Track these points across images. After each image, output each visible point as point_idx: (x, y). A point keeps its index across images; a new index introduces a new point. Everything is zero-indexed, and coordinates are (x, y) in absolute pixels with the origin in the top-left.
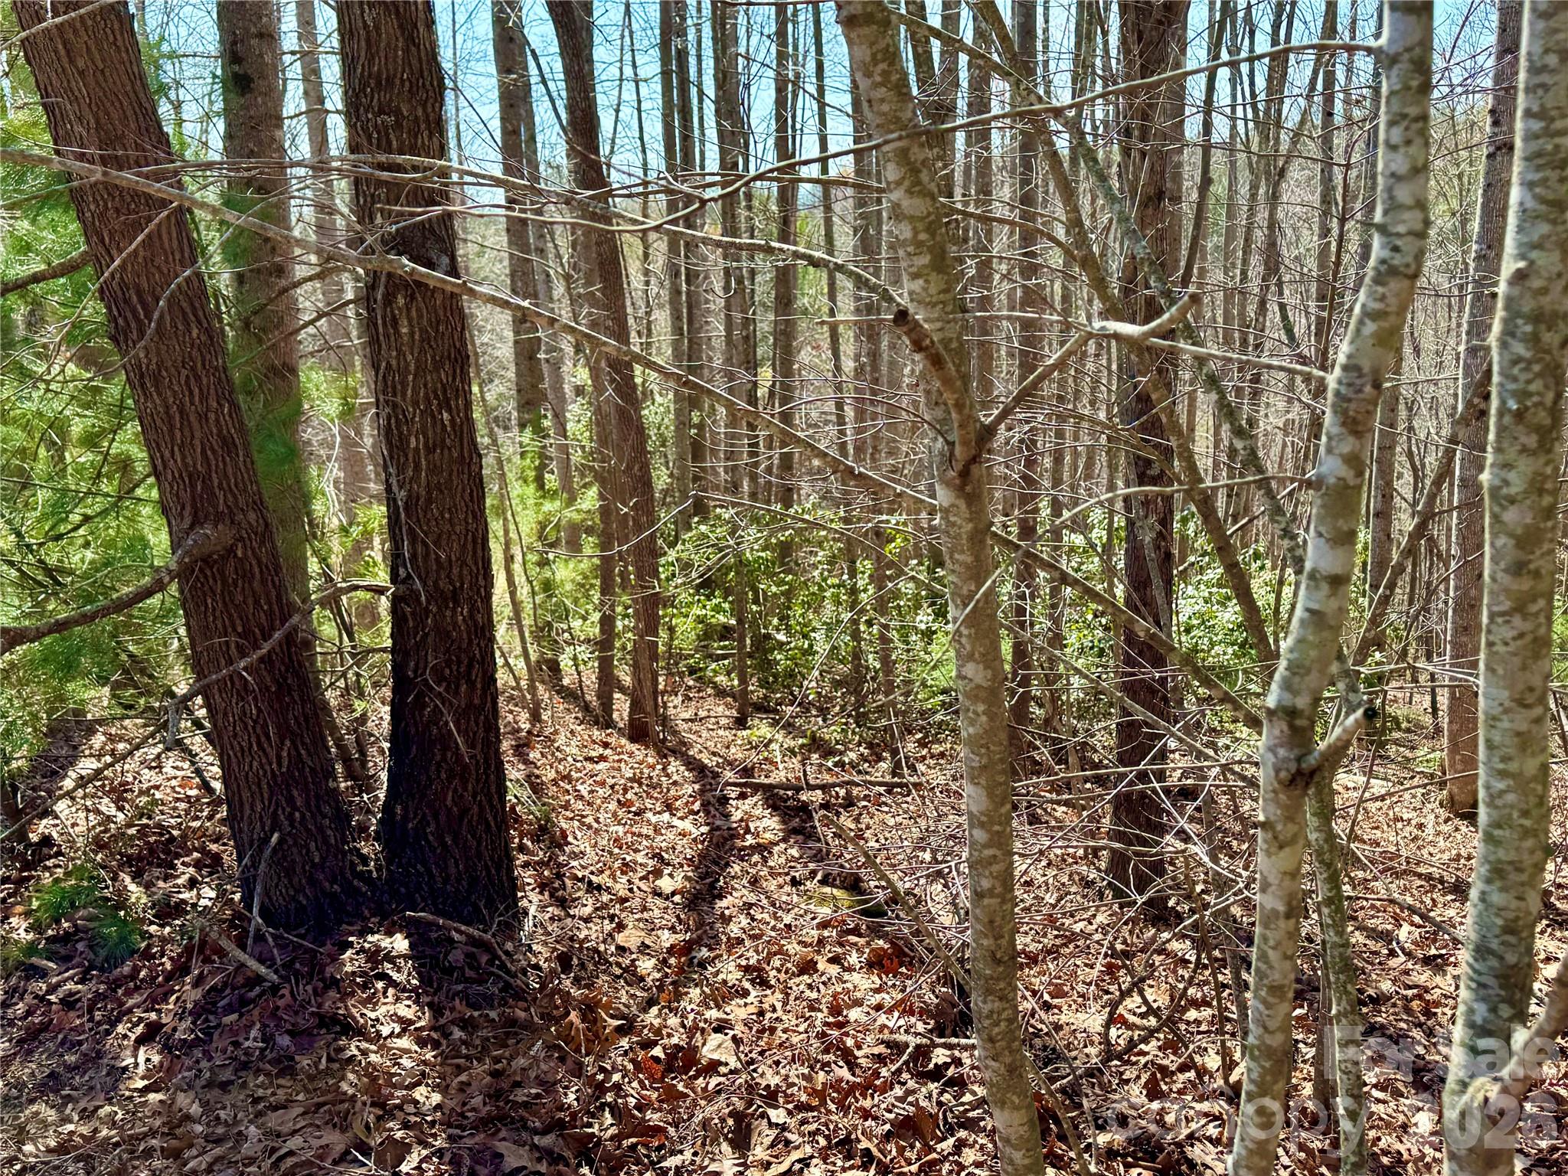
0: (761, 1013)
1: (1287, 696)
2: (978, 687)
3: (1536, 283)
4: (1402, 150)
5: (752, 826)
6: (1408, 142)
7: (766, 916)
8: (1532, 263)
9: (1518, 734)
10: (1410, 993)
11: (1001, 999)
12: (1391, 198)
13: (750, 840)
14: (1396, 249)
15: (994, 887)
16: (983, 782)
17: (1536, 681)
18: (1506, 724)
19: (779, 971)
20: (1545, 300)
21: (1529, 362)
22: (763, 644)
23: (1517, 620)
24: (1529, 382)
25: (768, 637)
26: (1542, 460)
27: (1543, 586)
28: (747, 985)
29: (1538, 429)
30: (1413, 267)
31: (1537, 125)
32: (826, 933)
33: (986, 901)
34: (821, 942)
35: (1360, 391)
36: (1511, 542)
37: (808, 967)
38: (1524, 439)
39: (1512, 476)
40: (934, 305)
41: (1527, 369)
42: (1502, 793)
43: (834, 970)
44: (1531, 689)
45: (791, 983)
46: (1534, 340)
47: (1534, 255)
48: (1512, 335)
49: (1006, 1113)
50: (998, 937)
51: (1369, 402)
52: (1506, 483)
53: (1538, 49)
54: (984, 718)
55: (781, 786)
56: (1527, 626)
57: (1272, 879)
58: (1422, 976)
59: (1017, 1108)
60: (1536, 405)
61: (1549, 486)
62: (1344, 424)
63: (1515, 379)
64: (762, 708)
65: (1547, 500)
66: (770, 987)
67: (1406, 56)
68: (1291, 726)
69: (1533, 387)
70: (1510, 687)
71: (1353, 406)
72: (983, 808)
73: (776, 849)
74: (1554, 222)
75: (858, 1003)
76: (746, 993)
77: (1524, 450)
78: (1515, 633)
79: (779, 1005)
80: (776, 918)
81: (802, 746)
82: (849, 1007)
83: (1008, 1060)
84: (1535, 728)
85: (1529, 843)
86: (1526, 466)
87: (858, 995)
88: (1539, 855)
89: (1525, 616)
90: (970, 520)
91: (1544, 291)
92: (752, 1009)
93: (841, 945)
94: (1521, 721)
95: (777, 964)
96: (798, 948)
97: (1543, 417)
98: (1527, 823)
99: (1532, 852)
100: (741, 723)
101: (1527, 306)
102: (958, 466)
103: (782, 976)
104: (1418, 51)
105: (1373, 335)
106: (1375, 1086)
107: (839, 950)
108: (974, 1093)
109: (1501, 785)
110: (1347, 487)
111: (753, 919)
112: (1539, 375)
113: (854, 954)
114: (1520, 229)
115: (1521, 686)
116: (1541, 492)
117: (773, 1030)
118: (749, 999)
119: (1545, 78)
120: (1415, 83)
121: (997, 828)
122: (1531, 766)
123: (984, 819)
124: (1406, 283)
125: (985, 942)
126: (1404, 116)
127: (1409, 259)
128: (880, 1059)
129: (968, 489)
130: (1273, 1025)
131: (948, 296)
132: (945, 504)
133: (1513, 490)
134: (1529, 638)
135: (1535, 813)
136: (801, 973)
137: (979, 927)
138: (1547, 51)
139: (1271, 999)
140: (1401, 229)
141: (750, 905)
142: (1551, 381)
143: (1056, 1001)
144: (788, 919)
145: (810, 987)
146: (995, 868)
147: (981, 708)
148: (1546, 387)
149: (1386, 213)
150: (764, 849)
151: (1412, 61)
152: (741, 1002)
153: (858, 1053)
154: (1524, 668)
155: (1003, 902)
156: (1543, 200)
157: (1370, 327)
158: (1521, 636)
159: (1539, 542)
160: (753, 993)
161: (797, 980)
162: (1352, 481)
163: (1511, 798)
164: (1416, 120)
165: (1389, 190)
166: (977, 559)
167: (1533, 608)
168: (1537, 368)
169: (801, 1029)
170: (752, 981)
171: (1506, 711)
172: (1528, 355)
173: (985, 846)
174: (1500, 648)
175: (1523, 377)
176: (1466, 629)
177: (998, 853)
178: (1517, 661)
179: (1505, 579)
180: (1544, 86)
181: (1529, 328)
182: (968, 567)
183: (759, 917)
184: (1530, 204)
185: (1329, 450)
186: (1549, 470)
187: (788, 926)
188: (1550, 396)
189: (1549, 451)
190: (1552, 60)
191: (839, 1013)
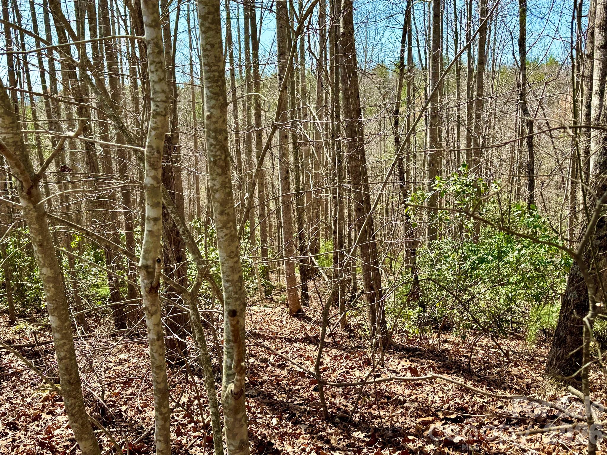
0: (14, 441)
1: (145, 261)
2: (49, 277)
3: (214, 120)
4: (155, 73)
5: (12, 365)
6: (157, 71)
7: (18, 401)
8: (211, 113)
9: (231, 267)
10: (273, 378)
11: (75, 398)
12: (154, 89)
13: (11, 371)
14: (157, 106)
15: (66, 355)
16: (56, 314)
17: (234, 249)
18: (226, 265)
19: (23, 422)
20: (217, 125)
21: (215, 145)
22: (21, 290)
23: (225, 230)
24: (216, 152)
25: (23, 285)
26: (224, 177)
27: (231, 218)
28: (7, 431)
29: (221, 167)
30: (164, 112)
31: (208, 68)
32: (47, 403)
33: (64, 361)
34: (44, 407)
35: (153, 154)
36: (219, 204)
37: (37, 418)
38: (217, 170)
39: (216, 183)
40: (8, 128)
41: (215, 148)
42: (228, 287)
43: (49, 417)
44: (233, 252)
45: (29, 426)
46: (215, 138)
47: (212, 110)
48: (209, 137)
49: (83, 442)
50: (70, 374)
51: (157, 158)
52: (214, 185)
53: (204, 43)
54: (53, 289)
55: (25, 346)
56: (228, 231)
57: (151, 328)
58: (277, 371)
59: (87, 440)
60: (219, 159)
61: (227, 185)
62: (150, 166)
63: (212, 151)
64: (22, 316)
65: (227, 190)
66: (19, 429)
67: (152, 42)
68: (147, 272)
69: (218, 153)
70: (226, 252)
71: (152, 160)
72: (57, 324)
73: (24, 373)
74: (217, 100)
75: (59, 427)
76: (7, 434)
77: (218, 174)
78: (224, 234)
79: (22, 436)
80: (23, 401)
81: (40, 330)
82: (54, 430)
83: (81, 422)
84: (236, 265)
85: (238, 303)
86: (219, 179)
87: (59, 424)
88: (242, 306)
89: (227, 228)
90: (36, 211)
91: (216, 122)
92: (9, 440)
93: (53, 406)
94: (231, 263)
95: (22, 419)
96: (32, 411)
97: (222, 163)
98: (237, 296)
99: (240, 305)
100: (11, 323)
101: (212, 127)
102: (26, 190)
103: (24, 424)
104: (155, 40)
105: (155, 135)
106: (259, 413)
107: (52, 408)
108: (105, 450)
109: (227, 285)
110: (154, 187)
111: (12, 404)
112: (219, 150)
113: (59, 409)
114: (207, 102)
115: (229, 251)
116: (225, 187)
117: (18, 447)
118: (8, 437)
119: (207, 53)
120: (156, 51)
121: (64, 332)
122: (236, 277)
123: (58, 329)
124: (163, 118)
125: (65, 377)
126: (154, 62)
127: (162, 110)
128: (67, 447)
129: (33, 199)
130: (159, 380)
131: (14, 125)
132: (24, 206)
133: (217, 187)
134: (229, 236)
135: (239, 292)
136: (34, 421)
137: (62, 372)
138: (207, 44)
139: (158, 371)
140: (158, 99)
141: (11, 398)
142: (223, 152)
143: (144, 409)
144: (29, 400)
145: (38, 426)
146: (66, 347)
147: (51, 285)
148: (222, 153)
149: (153, 94)
150: (18, 374)
151: (154, 43)
152: (4, 438)
153: (56, 447)
154: (229, 245)
155: (71, 360)
156: (213, 93)
157: (153, 133)
158: (226, 235)
159: (227, 203)
160: (10, 433)
161: (32, 424)
162: (156, 185)
163: (231, 288)
164: (159, 63)
165: (153, 86)
166: (41, 226)
167: (229, 225)
168: (218, 147)
169: (32, 443)
170: (10, 429)
171: (226, 260)
172: (215, 143)
173: (60, 339)
174: (221, 240)
175: (214, 150)
176: (289, 251)
177: (66, 341)
178: (227, 243)
179: (219, 216)
180: (207, 55)
181: (213, 134)
182: (37, 230)
183: (15, 402)
184: (209, 94)
185: (147, 175)
186: (227, 180)
187: (29, 404)
188: (223, 157)
189: (226, 174)
190: (208, 47)
191: (51, 433)
